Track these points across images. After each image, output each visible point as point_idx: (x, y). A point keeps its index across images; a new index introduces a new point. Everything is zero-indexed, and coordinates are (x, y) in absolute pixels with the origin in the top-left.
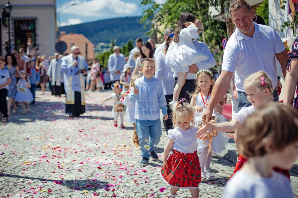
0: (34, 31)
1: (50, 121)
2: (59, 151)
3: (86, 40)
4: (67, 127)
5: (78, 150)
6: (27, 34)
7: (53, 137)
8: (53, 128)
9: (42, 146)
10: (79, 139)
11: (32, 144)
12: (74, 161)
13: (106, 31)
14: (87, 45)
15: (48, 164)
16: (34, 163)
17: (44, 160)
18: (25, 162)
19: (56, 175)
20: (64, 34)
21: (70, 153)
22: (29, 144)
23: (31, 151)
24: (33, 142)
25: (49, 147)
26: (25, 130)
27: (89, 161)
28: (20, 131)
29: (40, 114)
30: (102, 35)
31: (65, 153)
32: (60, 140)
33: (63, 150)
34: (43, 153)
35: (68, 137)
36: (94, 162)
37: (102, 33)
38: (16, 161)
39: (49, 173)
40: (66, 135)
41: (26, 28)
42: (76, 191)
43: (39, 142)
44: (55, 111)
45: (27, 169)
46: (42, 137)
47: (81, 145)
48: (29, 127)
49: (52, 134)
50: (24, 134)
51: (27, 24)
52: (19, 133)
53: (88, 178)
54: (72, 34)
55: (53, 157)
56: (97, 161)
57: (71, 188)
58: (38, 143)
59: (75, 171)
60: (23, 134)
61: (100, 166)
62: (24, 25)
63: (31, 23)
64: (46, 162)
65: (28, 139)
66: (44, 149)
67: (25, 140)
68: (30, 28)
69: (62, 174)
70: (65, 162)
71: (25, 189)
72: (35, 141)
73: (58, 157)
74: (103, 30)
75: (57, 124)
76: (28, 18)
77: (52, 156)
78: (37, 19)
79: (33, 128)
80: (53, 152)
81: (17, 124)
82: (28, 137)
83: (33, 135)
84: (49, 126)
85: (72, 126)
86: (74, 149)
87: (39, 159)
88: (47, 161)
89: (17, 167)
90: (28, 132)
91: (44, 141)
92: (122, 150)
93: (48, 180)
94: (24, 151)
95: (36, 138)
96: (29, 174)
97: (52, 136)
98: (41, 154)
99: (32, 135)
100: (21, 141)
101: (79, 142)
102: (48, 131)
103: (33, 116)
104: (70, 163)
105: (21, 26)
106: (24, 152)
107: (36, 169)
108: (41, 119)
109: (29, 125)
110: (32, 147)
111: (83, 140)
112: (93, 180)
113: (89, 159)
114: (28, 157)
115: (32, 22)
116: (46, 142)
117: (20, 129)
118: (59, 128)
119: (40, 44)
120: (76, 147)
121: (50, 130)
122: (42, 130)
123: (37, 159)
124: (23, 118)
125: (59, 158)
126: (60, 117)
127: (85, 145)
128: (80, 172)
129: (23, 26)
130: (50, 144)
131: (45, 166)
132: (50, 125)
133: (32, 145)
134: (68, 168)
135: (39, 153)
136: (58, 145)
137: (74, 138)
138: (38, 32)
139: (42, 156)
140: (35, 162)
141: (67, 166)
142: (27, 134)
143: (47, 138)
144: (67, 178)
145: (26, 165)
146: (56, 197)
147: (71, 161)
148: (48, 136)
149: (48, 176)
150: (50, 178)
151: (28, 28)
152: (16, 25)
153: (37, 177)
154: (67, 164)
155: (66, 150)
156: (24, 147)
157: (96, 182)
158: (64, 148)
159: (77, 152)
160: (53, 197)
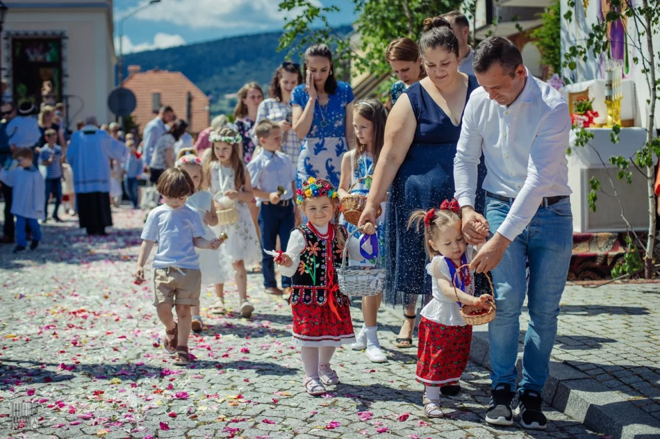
0: (58, 64)
1: (78, 264)
2: (83, 317)
3: (189, 86)
4: (110, 276)
5: (123, 316)
6: (42, 71)
7: (75, 293)
8: (81, 276)
9: (50, 308)
10: (130, 296)
11: (29, 306)
12: (109, 333)
13: (242, 63)
14: (190, 99)
15: (54, 339)
16: (27, 337)
17: (47, 333)
18: (10, 335)
19: (66, 357)
20: (136, 72)
21: (104, 321)
22: (24, 305)
23: (24, 318)
24: (33, 303)
25: (63, 311)
26: (20, 280)
27: (139, 335)
28: (9, 282)
29: (58, 251)
30: (231, 73)
31: (94, 321)
32: (90, 298)
33: (91, 316)
34: (48, 320)
35: (107, 294)
36: (149, 336)
37: (233, 69)
39: (53, 354)
40: (104, 290)
41: (40, 58)
42: (100, 380)
43: (45, 303)
44: (93, 245)
45: (11, 347)
46: (52, 293)
47: (130, 308)
48: (29, 275)
49: (75, 287)
50: (16, 287)
51: (41, 47)
52: (5, 286)
53: (128, 361)
54: (156, 71)
55: (68, 328)
56: (154, 334)
57: (89, 376)
58: (43, 304)
59: (107, 350)
60: (14, 289)
61: (159, 342)
62: (35, 51)
63: (50, 45)
64: (51, 336)
65: (21, 296)
66: (53, 314)
67: (15, 298)
68: (49, 59)
69: (79, 355)
70: (89, 336)
72: (38, 300)
73: (77, 328)
74: (235, 62)
75: (91, 269)
76: (45, 34)
77: (65, 325)
78: (66, 38)
79: (37, 278)
80: (70, 319)
81: (4, 270)
82: (22, 293)
83: (34, 290)
84: (73, 274)
85: (123, 273)
86: (114, 314)
87: (39, 331)
88: (55, 334)
90: (26, 284)
91: (55, 301)
94: (10, 317)
95: (41, 295)
96: (12, 355)
97: (74, 291)
98: (45, 322)
99: (32, 289)
100: (6, 300)
101: (129, 301)
102: (69, 283)
103: (43, 256)
104: (100, 336)
105: (28, 52)
106: (10, 319)
107: (29, 346)
108: (59, 260)
109: (29, 272)
110: (28, 310)
111: (139, 299)
112: (137, 365)
113: (139, 331)
114: (17, 328)
115: (55, 42)
116: (60, 302)
117: (8, 280)
118: (93, 277)
119: (72, 96)
120: (120, 310)
121: (73, 281)
122: (57, 281)
123: (34, 330)
124: (19, 259)
125: (80, 330)
126: (103, 256)
127: (141, 307)
128: (115, 352)
129: (32, 53)
130: (65, 306)
131: (49, 342)
132: (75, 271)
133: (29, 308)
134: (92, 346)
135: (40, 320)
136: (82, 308)
137: (120, 295)
138: (68, 66)
139: (46, 325)
140: (29, 335)
141: (92, 343)
142: (23, 289)
143: (64, 295)
144: (86, 361)
145: (9, 341)
146: (57, 388)
147: (102, 335)
148: (67, 291)
149: (49, 357)
150: (53, 362)
151: (45, 58)
152: (18, 52)
153: (27, 360)
154: (94, 339)
155: (98, 315)
156: (12, 311)
157: (141, 368)
158: (94, 313)
159: (121, 320)
160: (52, 390)
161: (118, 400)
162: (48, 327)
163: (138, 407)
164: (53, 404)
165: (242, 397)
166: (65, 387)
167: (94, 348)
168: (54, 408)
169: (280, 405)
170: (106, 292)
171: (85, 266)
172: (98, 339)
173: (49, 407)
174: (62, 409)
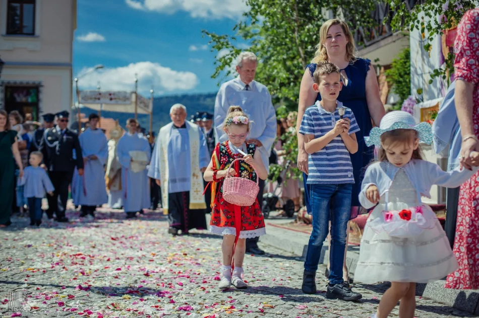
0: (36, 104)
2: (82, 258)
4: (91, 235)
5: (112, 258)
6: (25, 108)
7: (69, 244)
8: (70, 235)
9: (54, 253)
10: (111, 247)
11: (37, 252)
12: (106, 268)
15: (65, 271)
16: (43, 270)
17: (57, 267)
18: (29, 269)
19: (80, 282)
21: (99, 260)
22: (33, 251)
23: (37, 258)
24: (40, 250)
25: (65, 254)
26: (25, 237)
27: (130, 269)
28: (17, 238)
31: (91, 261)
32: (82, 247)
33: (88, 258)
34: (56, 260)
36: (139, 270)
38: (14, 268)
39: (68, 280)
40: (90, 243)
41: (24, 100)
42: (113, 297)
43: (49, 250)
45: (33, 276)
46: (52, 245)
47: (115, 253)
48: (30, 234)
49: (68, 241)
50: (24, 241)
51: (25, 92)
52: (15, 240)
53: (129, 285)
55: (73, 264)
56: (142, 268)
57: (103, 294)
58: (47, 250)
59: (109, 278)
60: (22, 242)
61: (148, 273)
62: (21, 94)
63: (31, 91)
64: (62, 269)
65: (29, 246)
66: (58, 256)
67: (25, 247)
68: (30, 100)
69: (89, 281)
70: (92, 269)
71: (31, 295)
72: (43, 248)
73: (80, 264)
75: (75, 232)
76: (28, 83)
77: (70, 263)
78: (42, 86)
79: (37, 236)
80: (73, 259)
82: (29, 244)
83: (38, 243)
84: (63, 234)
85: (100, 234)
86: (105, 257)
87: (51, 266)
88: (64, 268)
89: (16, 274)
90: (30, 239)
91: (56, 249)
92: (181, 258)
93: (67, 287)
94: (26, 258)
95: (44, 246)
96: (36, 281)
98: (53, 261)
99: (36, 242)
100: (19, 248)
101: (112, 250)
102: (62, 239)
104: (100, 270)
105: (16, 95)
106: (26, 259)
107: (46, 275)
110: (38, 254)
111: (119, 248)
112: (138, 287)
113: (129, 267)
114: (33, 264)
115: (34, 89)
116: (60, 250)
118: (79, 236)
120: (108, 254)
121: (65, 238)
122: (52, 238)
123: (47, 265)
125: (83, 265)
126: (80, 225)
127: (122, 253)
128: (117, 279)
129: (19, 96)
130: (66, 251)
131: (62, 273)
134: (96, 275)
135: (49, 260)
136: (79, 253)
137: (104, 246)
138: (43, 105)
139: (55, 263)
141: (96, 273)
142: (29, 241)
143: (61, 245)
144: (96, 285)
145: (30, 272)
146: (81, 302)
147: (102, 268)
148: (63, 244)
149: (66, 282)
150: (70, 285)
151: (27, 100)
152: (9, 94)
153: (48, 284)
154: (96, 271)
155: (93, 257)
156: (25, 254)
157: (142, 289)
158: (90, 256)
159: (111, 260)
160: (77, 303)
161: (135, 309)
162: (57, 264)
163: (153, 314)
164: (82, 312)
165: (234, 308)
166: (86, 301)
167: (98, 276)
168: (83, 315)
169: (267, 313)
170: (93, 244)
171: (71, 229)
172: (99, 271)
173: (79, 314)
174: (90, 316)
